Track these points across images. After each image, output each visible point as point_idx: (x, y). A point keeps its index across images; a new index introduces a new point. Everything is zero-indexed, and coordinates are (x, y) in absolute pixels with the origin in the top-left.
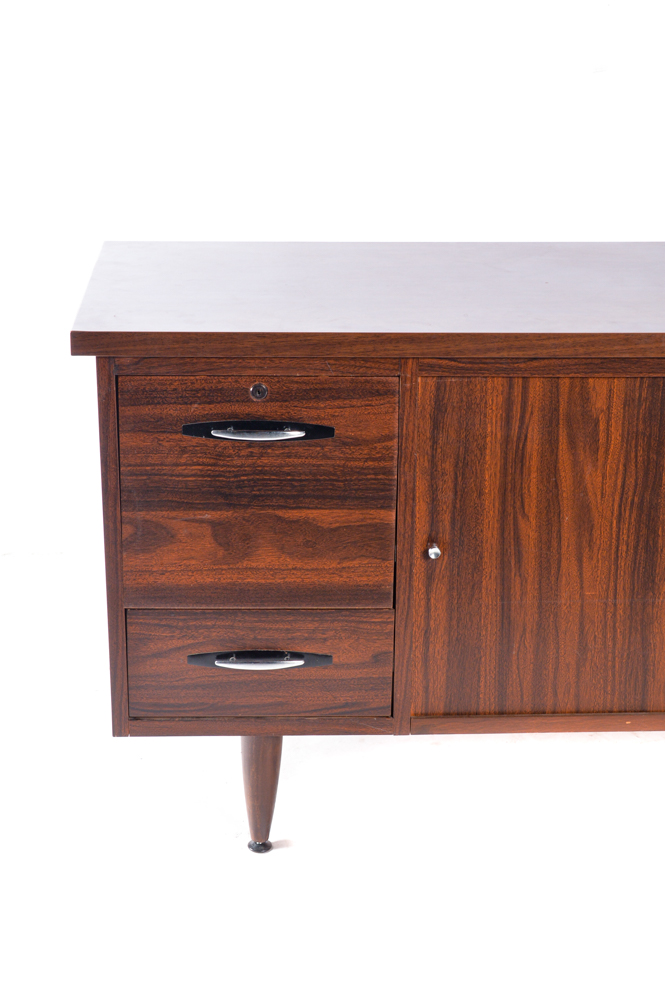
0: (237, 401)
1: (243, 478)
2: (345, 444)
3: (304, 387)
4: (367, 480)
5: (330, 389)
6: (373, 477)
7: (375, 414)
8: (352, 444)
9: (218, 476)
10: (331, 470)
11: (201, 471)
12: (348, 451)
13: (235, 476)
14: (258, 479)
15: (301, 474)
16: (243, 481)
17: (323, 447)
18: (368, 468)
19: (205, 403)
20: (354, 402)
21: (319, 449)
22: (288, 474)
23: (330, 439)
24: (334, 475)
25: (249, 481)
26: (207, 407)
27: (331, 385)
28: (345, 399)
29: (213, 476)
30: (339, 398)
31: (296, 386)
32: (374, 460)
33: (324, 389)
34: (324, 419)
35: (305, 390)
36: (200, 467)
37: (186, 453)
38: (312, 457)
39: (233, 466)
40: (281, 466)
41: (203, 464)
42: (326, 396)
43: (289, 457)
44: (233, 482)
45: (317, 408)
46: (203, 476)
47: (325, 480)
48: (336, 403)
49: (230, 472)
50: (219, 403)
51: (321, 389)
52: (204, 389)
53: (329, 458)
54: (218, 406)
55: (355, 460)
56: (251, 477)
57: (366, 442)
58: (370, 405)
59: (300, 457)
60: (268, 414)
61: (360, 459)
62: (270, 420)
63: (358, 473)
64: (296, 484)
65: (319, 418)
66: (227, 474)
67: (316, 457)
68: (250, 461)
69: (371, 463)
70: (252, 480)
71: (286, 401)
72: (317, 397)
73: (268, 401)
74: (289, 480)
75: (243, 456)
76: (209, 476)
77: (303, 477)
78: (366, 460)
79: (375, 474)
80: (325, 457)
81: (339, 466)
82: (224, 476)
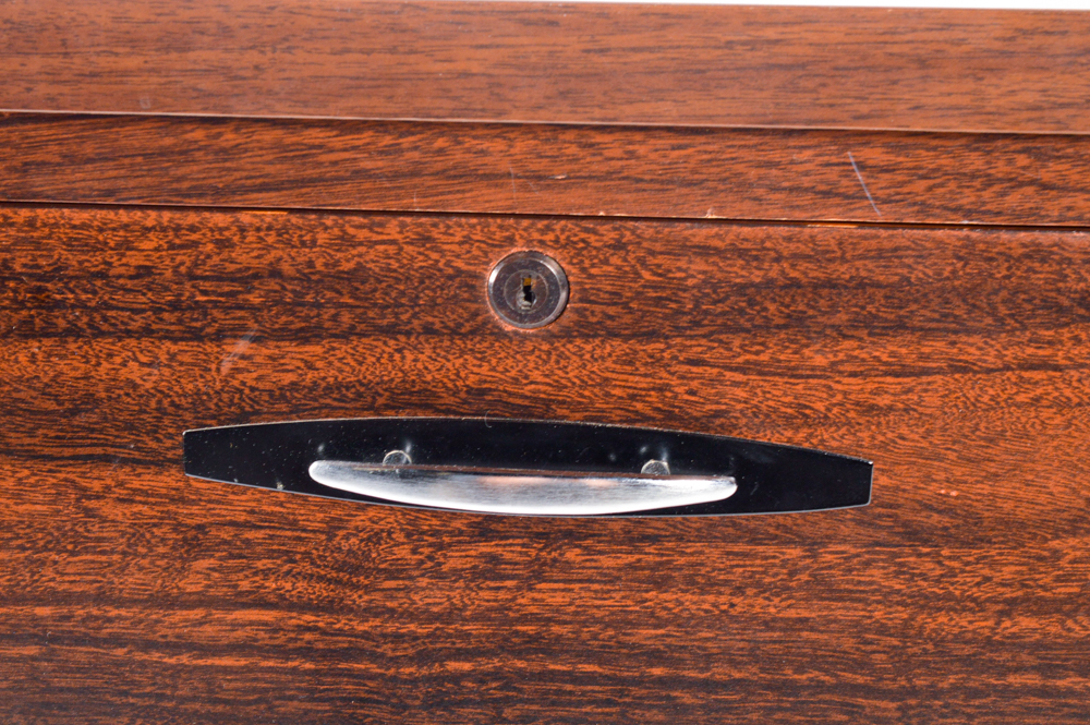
0: (429, 330)
1: (452, 666)
2: (914, 535)
3: (738, 272)
4: (1007, 692)
5: (862, 285)
6: (1033, 680)
7: (1062, 405)
8: (947, 537)
9: (346, 654)
10: (848, 643)
11: (274, 629)
12: (928, 566)
13: (422, 658)
14: (522, 675)
15: (709, 658)
16: (457, 678)
17: (813, 546)
18: (1015, 642)
19: (282, 334)
20: (972, 349)
21: (794, 552)
22: (655, 657)
23: (849, 511)
24: (860, 665)
25: (482, 678)
26: (294, 352)
27: (865, 268)
28: (927, 333)
29: (326, 654)
30: (900, 326)
31: (699, 265)
32: (1040, 608)
33: (831, 284)
34: (825, 420)
35: (741, 289)
36: (269, 616)
37: (206, 552)
38: (762, 589)
39: (412, 616)
40: (623, 622)
41: (282, 603)
42: (842, 318)
43: (661, 584)
44: (414, 681)
45: (792, 373)
46: (282, 652)
47: (819, 687)
48: (887, 350)
49: (397, 638)
50: (345, 336)
51: (816, 286)
52: (275, 273)
53: (837, 595)
54: (343, 349)
55: (959, 605)
56: (490, 665)
57: (1013, 530)
58: (1043, 365)
59: (711, 585)
60: (571, 394)
61: (980, 605)
62: (575, 419)
63: (968, 661)
64: (687, 698)
65: (801, 415)
66: (387, 649)
67: (783, 590)
68: (485, 597)
69: (1027, 622)
70: (496, 675)
71: (652, 335)
72: (796, 322)
73: (567, 335)
74: (661, 681)
75: (457, 574)
76: (307, 652)
77: (720, 672)
78: (1010, 608)
79: (1047, 669)
80: (821, 588)
81: (882, 630)
82: (374, 657)
